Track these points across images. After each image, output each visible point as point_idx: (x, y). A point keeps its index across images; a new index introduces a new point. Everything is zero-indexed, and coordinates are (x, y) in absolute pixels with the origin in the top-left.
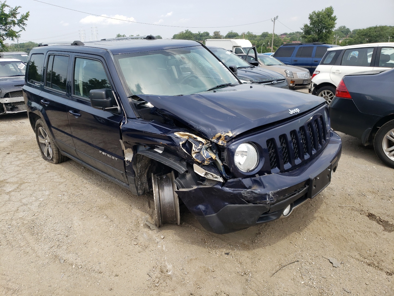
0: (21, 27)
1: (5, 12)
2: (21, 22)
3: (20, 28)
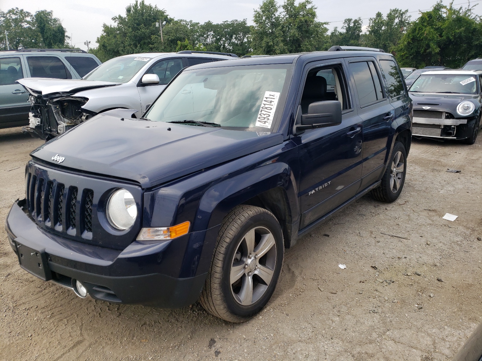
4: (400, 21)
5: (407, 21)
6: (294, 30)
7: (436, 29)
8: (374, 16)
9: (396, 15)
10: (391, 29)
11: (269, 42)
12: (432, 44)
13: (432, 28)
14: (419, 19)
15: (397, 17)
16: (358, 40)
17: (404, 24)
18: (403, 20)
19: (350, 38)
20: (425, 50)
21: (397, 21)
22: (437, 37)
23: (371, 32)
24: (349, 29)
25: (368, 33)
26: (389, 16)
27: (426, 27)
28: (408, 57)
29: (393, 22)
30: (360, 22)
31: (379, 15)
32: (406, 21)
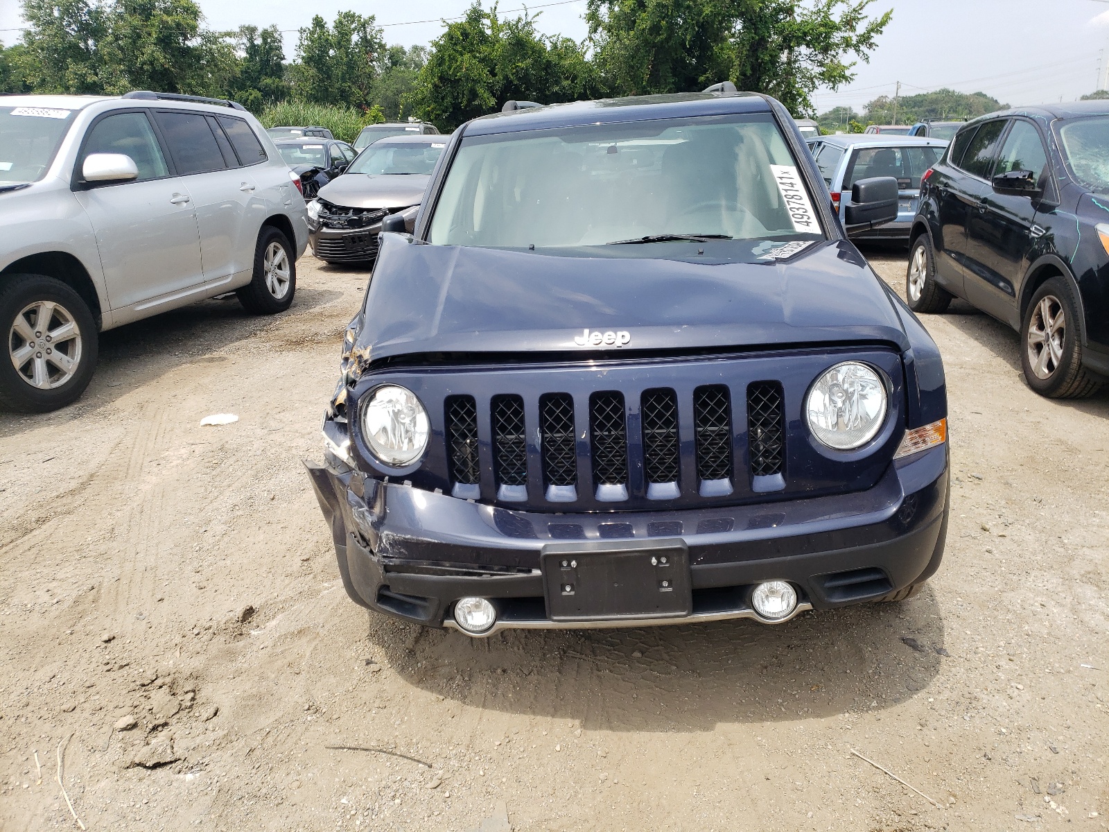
0: (861, 54)
1: (832, 18)
2: (865, 39)
3: (859, 55)
4: (361, 38)
5: (378, 41)
6: (153, 47)
7: (482, 60)
8: (309, 25)
9: (353, 26)
10: (347, 56)
11: (85, 74)
12: (481, 91)
13: (475, 57)
14: (443, 36)
15: (354, 30)
16: (280, 77)
17: (371, 46)
18: (369, 37)
19: (260, 72)
20: (470, 101)
21: (355, 38)
22: (487, 75)
23: (308, 60)
24: (253, 50)
25: (300, 61)
26: (339, 25)
27: (462, 54)
28: (439, 115)
29: (349, 41)
30: (276, 35)
31: (318, 23)
32: (375, 40)
